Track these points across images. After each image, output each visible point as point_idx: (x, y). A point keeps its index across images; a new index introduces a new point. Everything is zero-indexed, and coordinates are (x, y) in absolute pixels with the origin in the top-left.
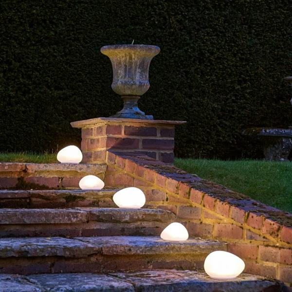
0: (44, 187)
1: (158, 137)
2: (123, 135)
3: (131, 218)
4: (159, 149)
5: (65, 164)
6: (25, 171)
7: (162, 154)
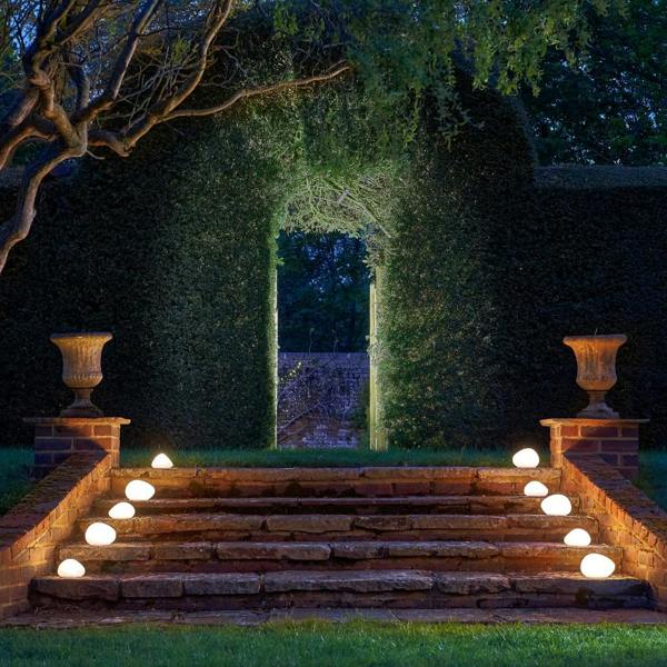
0: (497, 493)
1: (620, 438)
2: (579, 436)
3: (551, 525)
4: (621, 451)
5: (521, 469)
6: (477, 476)
7: (625, 457)
